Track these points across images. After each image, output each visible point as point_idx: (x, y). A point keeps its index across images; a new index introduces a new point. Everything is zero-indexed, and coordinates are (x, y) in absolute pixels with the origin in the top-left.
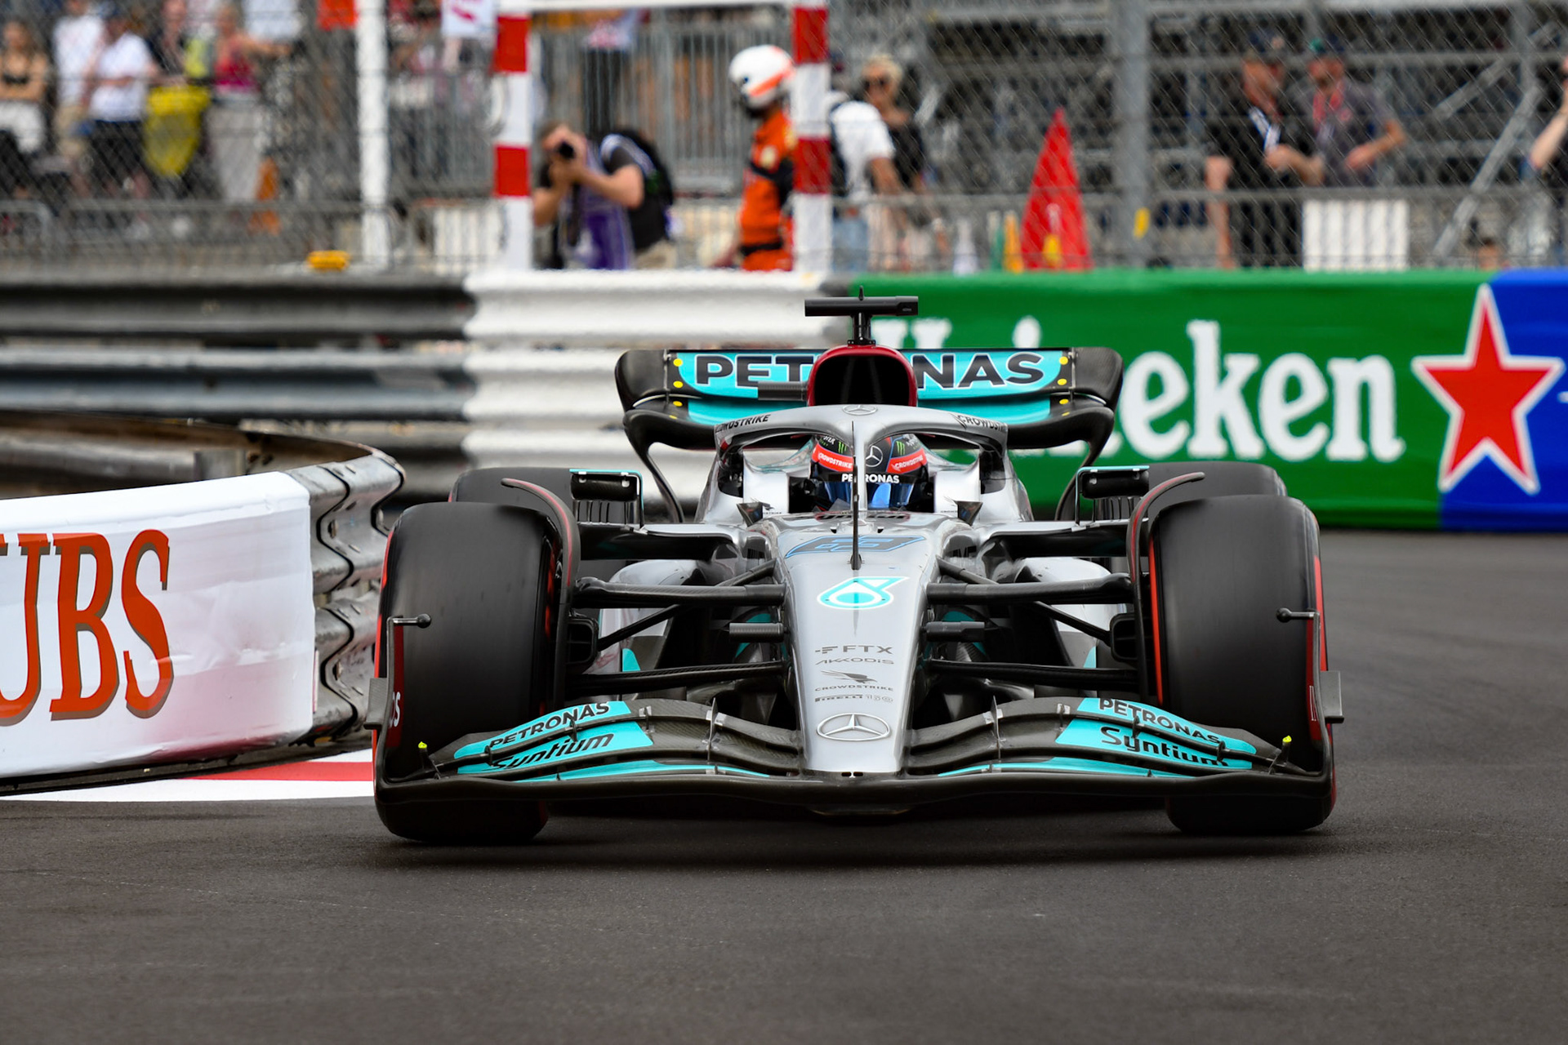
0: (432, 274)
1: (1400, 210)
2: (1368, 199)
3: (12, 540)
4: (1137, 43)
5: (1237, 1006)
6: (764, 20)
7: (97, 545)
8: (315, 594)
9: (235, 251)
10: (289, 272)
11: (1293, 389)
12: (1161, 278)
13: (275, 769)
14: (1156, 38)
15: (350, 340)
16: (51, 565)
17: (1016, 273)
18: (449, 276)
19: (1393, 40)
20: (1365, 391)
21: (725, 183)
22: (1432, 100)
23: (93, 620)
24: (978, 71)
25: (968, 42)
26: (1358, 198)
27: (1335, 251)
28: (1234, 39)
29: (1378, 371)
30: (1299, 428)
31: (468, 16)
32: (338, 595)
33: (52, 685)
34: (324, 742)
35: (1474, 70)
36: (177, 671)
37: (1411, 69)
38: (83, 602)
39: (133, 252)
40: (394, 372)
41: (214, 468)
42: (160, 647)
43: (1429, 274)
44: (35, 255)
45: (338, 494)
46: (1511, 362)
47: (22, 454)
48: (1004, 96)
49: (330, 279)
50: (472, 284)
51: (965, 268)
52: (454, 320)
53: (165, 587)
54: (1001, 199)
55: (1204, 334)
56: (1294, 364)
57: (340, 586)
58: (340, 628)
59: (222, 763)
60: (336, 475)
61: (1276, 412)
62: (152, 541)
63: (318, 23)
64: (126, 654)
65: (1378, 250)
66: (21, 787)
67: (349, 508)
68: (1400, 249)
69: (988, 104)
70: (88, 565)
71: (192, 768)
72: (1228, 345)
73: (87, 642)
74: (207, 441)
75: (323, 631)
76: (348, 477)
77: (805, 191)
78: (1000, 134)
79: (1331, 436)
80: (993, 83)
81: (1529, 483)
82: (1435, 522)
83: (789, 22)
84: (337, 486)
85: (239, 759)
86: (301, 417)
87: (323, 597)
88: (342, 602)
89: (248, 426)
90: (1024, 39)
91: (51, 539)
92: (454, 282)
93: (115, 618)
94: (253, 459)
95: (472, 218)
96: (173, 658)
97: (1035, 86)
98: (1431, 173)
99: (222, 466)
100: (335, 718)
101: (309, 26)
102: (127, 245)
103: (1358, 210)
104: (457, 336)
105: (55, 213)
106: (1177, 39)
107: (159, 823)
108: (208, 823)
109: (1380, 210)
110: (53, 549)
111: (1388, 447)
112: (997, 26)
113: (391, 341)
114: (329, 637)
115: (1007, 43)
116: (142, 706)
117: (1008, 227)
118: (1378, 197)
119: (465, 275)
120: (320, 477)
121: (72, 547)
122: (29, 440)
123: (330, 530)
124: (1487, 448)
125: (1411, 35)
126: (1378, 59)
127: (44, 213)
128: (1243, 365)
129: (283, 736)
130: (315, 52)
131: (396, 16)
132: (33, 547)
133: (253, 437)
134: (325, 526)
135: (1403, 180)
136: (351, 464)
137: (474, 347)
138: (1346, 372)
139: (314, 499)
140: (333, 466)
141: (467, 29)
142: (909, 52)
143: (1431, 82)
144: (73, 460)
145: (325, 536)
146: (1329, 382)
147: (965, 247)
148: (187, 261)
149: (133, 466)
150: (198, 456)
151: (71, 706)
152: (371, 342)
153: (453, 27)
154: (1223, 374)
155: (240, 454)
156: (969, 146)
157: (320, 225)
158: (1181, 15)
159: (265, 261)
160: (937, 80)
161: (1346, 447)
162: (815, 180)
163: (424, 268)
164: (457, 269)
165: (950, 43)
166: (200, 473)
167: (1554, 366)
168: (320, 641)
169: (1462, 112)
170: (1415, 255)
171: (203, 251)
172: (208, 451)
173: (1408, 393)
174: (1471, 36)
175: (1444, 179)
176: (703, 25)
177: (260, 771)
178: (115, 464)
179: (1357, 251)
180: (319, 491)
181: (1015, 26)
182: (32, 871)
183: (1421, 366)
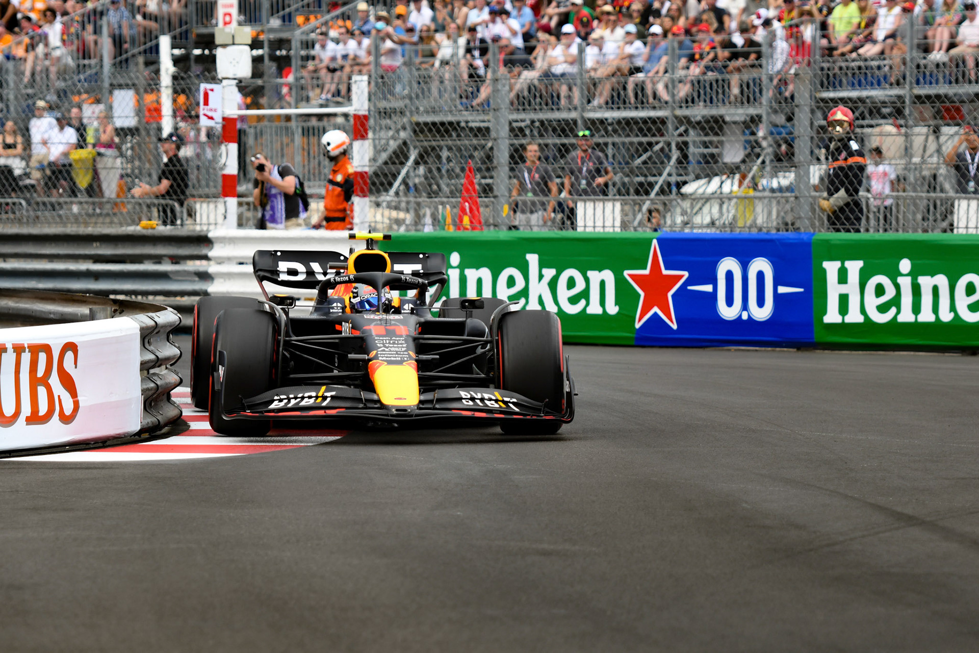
0: (194, 231)
1: (618, 205)
2: (604, 201)
3: (9, 347)
4: (505, 131)
5: (546, 553)
6: (340, 120)
7: (47, 349)
8: (141, 370)
9: (108, 220)
10: (131, 229)
11: (571, 283)
12: (514, 234)
13: (124, 447)
14: (512, 130)
15: (158, 259)
16: (26, 357)
17: (451, 232)
18: (202, 231)
19: (615, 131)
20: (602, 284)
21: (323, 191)
22: (632, 157)
23: (45, 381)
24: (434, 143)
25: (430, 130)
26: (600, 200)
27: (590, 223)
28: (546, 130)
29: (608, 276)
30: (573, 300)
31: (211, 118)
32: (152, 371)
33: (26, 410)
34: (146, 435)
35: (650, 144)
36: (81, 404)
37: (624, 144)
38: (40, 373)
39: (62, 220)
40: (177, 273)
41: (98, 315)
42: (73, 393)
43: (630, 234)
44: (20, 221)
45: (152, 327)
46: (665, 272)
47: (13, 309)
48: (445, 154)
49: (149, 232)
50: (210, 235)
51: (428, 230)
52: (204, 251)
53: (76, 367)
54: (445, 200)
55: (533, 259)
56: (572, 272)
57: (153, 367)
58: (152, 385)
59: (101, 445)
60: (152, 318)
61: (564, 293)
62: (71, 347)
63: (144, 121)
64: (59, 396)
65: (609, 223)
66: (12, 454)
67: (157, 333)
68: (618, 223)
69: (439, 157)
70: (42, 357)
71: (87, 447)
72: (542, 265)
73: (42, 391)
74: (95, 303)
75: (145, 387)
76: (157, 319)
77: (358, 195)
78: (444, 171)
79: (588, 304)
80: (441, 148)
81: (675, 326)
82: (633, 343)
83: (352, 120)
84: (152, 323)
85: (108, 443)
86: (136, 293)
87: (146, 372)
88: (154, 374)
89: (112, 297)
90: (455, 129)
91: (26, 346)
92: (203, 234)
93: (54, 380)
94: (115, 311)
95: (212, 206)
96: (79, 398)
97: (459, 150)
98: (632, 191)
99: (102, 315)
100: (150, 425)
101: (139, 121)
102: (60, 216)
103: (599, 205)
104: (206, 258)
105: (29, 204)
106: (521, 130)
107: (73, 471)
108: (95, 471)
109: (609, 205)
110: (27, 350)
111: (612, 309)
112: (443, 124)
113: (175, 260)
114: (148, 389)
115: (447, 131)
116: (66, 419)
117: (447, 211)
118: (609, 200)
119: (208, 231)
120: (145, 319)
121: (35, 350)
122: (17, 302)
123: (149, 342)
124: (656, 309)
125: (623, 129)
126: (609, 140)
127: (24, 203)
128: (549, 273)
129: (127, 433)
130: (143, 133)
131: (179, 119)
132: (19, 349)
133: (115, 302)
134: (146, 341)
135: (619, 193)
136: (158, 314)
137: (212, 263)
138: (595, 276)
139: (142, 329)
140: (150, 314)
141: (211, 123)
142: (403, 135)
143: (632, 150)
144: (36, 311)
145: (147, 345)
146: (587, 280)
147: (428, 220)
148: (86, 224)
149: (62, 314)
150: (91, 310)
151: (35, 419)
152: (167, 259)
153: (204, 122)
154: (541, 277)
155: (109, 309)
156: (429, 177)
157: (145, 208)
158: (522, 121)
159: (121, 225)
160: (415, 147)
161: (594, 308)
162: (362, 191)
163: (191, 227)
164: (205, 228)
165: (422, 131)
166: (92, 317)
167: (686, 274)
168: (144, 391)
169: (645, 163)
170: (624, 225)
171: (93, 220)
172: (95, 307)
173: (621, 285)
174: (649, 130)
175: (637, 193)
176: (314, 122)
177: (117, 448)
178: (54, 313)
179: (599, 223)
180: (144, 325)
181: (451, 123)
182: (17, 491)
183: (626, 273)
